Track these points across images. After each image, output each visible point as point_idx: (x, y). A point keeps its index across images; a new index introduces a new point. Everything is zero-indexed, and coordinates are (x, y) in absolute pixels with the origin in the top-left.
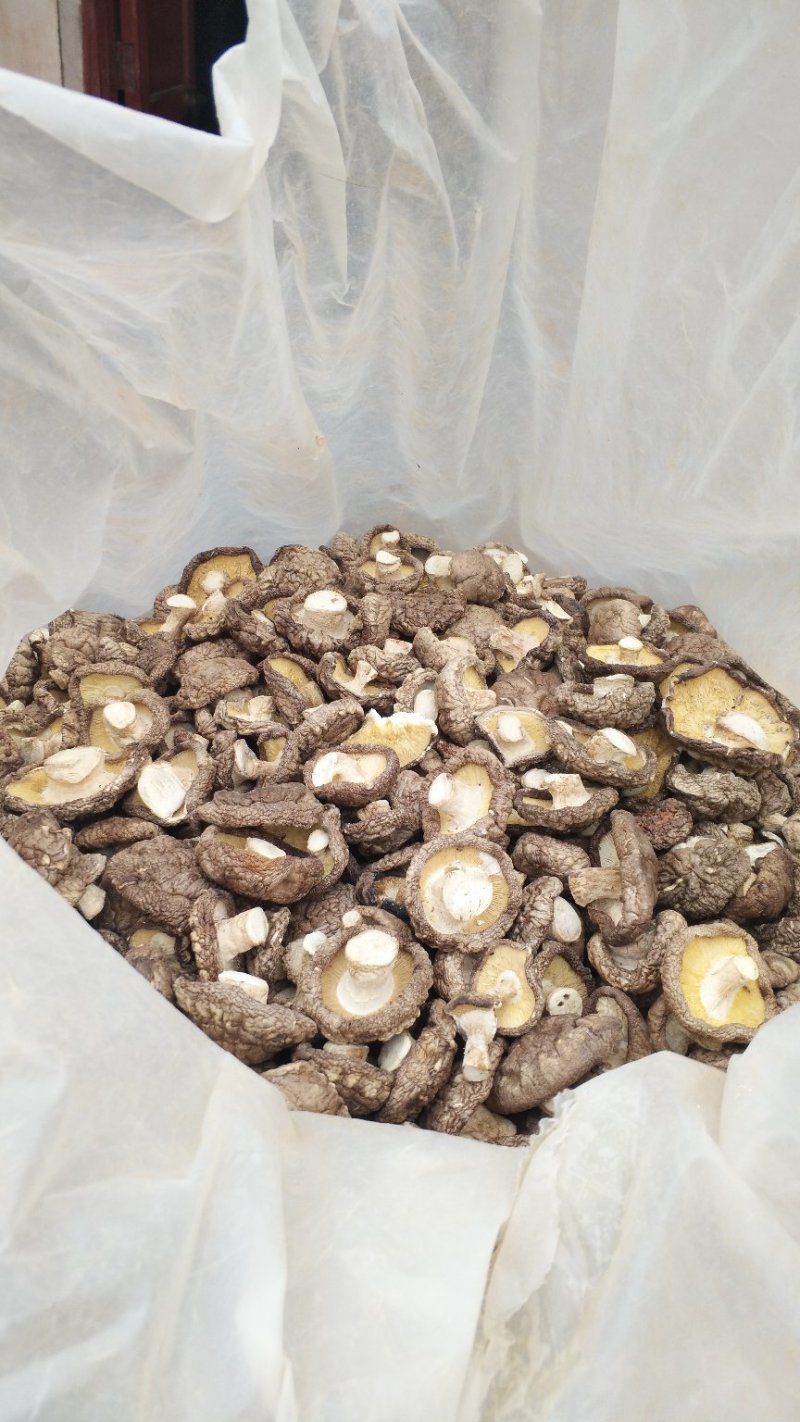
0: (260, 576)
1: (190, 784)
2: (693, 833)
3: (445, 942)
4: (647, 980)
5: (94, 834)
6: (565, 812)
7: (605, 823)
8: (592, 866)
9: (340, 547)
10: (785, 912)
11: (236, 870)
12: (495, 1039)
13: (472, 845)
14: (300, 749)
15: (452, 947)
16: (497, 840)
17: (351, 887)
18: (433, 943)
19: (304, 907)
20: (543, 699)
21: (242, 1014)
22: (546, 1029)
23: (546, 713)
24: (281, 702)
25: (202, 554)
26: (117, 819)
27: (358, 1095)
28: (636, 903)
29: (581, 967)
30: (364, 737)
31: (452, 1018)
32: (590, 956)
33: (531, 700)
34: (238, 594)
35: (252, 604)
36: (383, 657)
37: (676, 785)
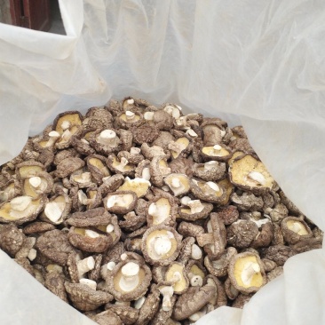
0: (83, 122)
1: (63, 209)
2: (239, 218)
3: (155, 263)
4: (223, 273)
5: (30, 229)
6: (195, 215)
7: (209, 218)
8: (205, 233)
9: (112, 105)
10: (271, 244)
11: (82, 243)
12: (173, 295)
13: (164, 228)
14: (102, 194)
15: (158, 264)
16: (171, 225)
17: (122, 243)
18: (151, 263)
20: (187, 170)
21: (88, 294)
22: (190, 291)
23: (188, 176)
24: (94, 175)
25: (61, 114)
26: (38, 223)
27: (128, 318)
28: (219, 247)
29: (202, 267)
30: (124, 188)
31: (158, 290)
32: (205, 264)
33: (183, 171)
34: (75, 131)
35: (81, 135)
36: (130, 155)
37: (233, 201)
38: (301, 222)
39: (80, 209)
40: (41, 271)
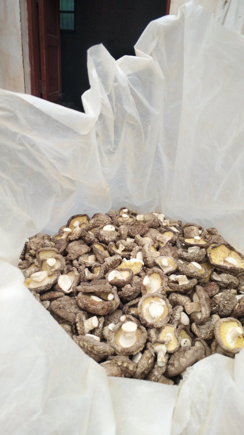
0: (90, 222)
1: (73, 281)
2: (219, 292)
3: (150, 324)
4: (210, 335)
5: (46, 296)
6: (183, 285)
7: (194, 289)
8: (192, 302)
9: (111, 214)
11: (89, 305)
12: (166, 354)
13: (157, 296)
14: (104, 270)
15: (152, 326)
16: (164, 295)
17: (121, 311)
18: (146, 325)
19: (107, 317)
20: (174, 254)
21: (93, 345)
22: (181, 351)
23: (175, 258)
24: (98, 256)
25: (73, 216)
26: (52, 292)
27: (127, 370)
28: (205, 312)
29: (190, 333)
30: (122, 266)
31: (153, 347)
32: (192, 329)
33: (170, 254)
34: (84, 227)
35: (88, 229)
36: (126, 243)
37: (214, 278)
39: (86, 281)
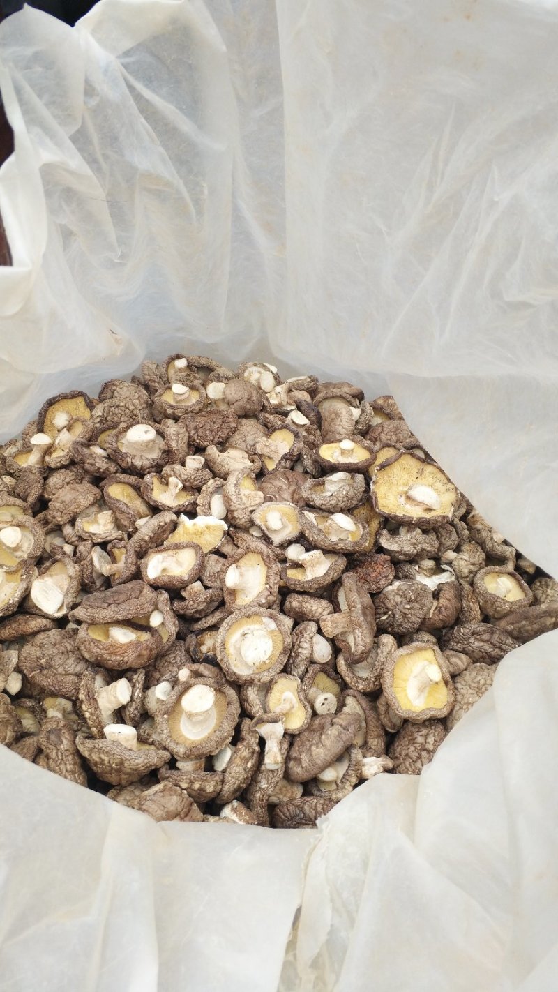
0: (93, 412)
1: (65, 589)
2: (397, 577)
3: (245, 680)
4: (374, 685)
5: (7, 631)
6: (313, 581)
7: (340, 580)
8: (335, 612)
9: (147, 372)
10: (458, 621)
11: (105, 656)
12: (284, 736)
13: (256, 614)
14: (136, 552)
15: (250, 682)
16: (273, 605)
17: (183, 645)
18: (238, 682)
20: (294, 492)
21: (122, 759)
22: (314, 727)
23: (297, 505)
24: (119, 516)
25: (50, 400)
26: (21, 618)
27: (202, 793)
28: (362, 639)
29: (334, 676)
30: (178, 536)
31: (255, 731)
32: (339, 669)
33: (287, 495)
34: (79, 432)
35: (90, 439)
36: (184, 472)
37: (383, 545)
38: (511, 575)
39: (98, 583)
40: (32, 710)
